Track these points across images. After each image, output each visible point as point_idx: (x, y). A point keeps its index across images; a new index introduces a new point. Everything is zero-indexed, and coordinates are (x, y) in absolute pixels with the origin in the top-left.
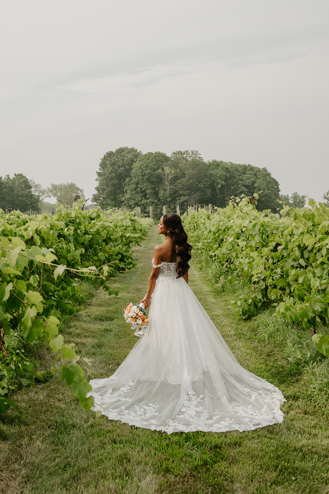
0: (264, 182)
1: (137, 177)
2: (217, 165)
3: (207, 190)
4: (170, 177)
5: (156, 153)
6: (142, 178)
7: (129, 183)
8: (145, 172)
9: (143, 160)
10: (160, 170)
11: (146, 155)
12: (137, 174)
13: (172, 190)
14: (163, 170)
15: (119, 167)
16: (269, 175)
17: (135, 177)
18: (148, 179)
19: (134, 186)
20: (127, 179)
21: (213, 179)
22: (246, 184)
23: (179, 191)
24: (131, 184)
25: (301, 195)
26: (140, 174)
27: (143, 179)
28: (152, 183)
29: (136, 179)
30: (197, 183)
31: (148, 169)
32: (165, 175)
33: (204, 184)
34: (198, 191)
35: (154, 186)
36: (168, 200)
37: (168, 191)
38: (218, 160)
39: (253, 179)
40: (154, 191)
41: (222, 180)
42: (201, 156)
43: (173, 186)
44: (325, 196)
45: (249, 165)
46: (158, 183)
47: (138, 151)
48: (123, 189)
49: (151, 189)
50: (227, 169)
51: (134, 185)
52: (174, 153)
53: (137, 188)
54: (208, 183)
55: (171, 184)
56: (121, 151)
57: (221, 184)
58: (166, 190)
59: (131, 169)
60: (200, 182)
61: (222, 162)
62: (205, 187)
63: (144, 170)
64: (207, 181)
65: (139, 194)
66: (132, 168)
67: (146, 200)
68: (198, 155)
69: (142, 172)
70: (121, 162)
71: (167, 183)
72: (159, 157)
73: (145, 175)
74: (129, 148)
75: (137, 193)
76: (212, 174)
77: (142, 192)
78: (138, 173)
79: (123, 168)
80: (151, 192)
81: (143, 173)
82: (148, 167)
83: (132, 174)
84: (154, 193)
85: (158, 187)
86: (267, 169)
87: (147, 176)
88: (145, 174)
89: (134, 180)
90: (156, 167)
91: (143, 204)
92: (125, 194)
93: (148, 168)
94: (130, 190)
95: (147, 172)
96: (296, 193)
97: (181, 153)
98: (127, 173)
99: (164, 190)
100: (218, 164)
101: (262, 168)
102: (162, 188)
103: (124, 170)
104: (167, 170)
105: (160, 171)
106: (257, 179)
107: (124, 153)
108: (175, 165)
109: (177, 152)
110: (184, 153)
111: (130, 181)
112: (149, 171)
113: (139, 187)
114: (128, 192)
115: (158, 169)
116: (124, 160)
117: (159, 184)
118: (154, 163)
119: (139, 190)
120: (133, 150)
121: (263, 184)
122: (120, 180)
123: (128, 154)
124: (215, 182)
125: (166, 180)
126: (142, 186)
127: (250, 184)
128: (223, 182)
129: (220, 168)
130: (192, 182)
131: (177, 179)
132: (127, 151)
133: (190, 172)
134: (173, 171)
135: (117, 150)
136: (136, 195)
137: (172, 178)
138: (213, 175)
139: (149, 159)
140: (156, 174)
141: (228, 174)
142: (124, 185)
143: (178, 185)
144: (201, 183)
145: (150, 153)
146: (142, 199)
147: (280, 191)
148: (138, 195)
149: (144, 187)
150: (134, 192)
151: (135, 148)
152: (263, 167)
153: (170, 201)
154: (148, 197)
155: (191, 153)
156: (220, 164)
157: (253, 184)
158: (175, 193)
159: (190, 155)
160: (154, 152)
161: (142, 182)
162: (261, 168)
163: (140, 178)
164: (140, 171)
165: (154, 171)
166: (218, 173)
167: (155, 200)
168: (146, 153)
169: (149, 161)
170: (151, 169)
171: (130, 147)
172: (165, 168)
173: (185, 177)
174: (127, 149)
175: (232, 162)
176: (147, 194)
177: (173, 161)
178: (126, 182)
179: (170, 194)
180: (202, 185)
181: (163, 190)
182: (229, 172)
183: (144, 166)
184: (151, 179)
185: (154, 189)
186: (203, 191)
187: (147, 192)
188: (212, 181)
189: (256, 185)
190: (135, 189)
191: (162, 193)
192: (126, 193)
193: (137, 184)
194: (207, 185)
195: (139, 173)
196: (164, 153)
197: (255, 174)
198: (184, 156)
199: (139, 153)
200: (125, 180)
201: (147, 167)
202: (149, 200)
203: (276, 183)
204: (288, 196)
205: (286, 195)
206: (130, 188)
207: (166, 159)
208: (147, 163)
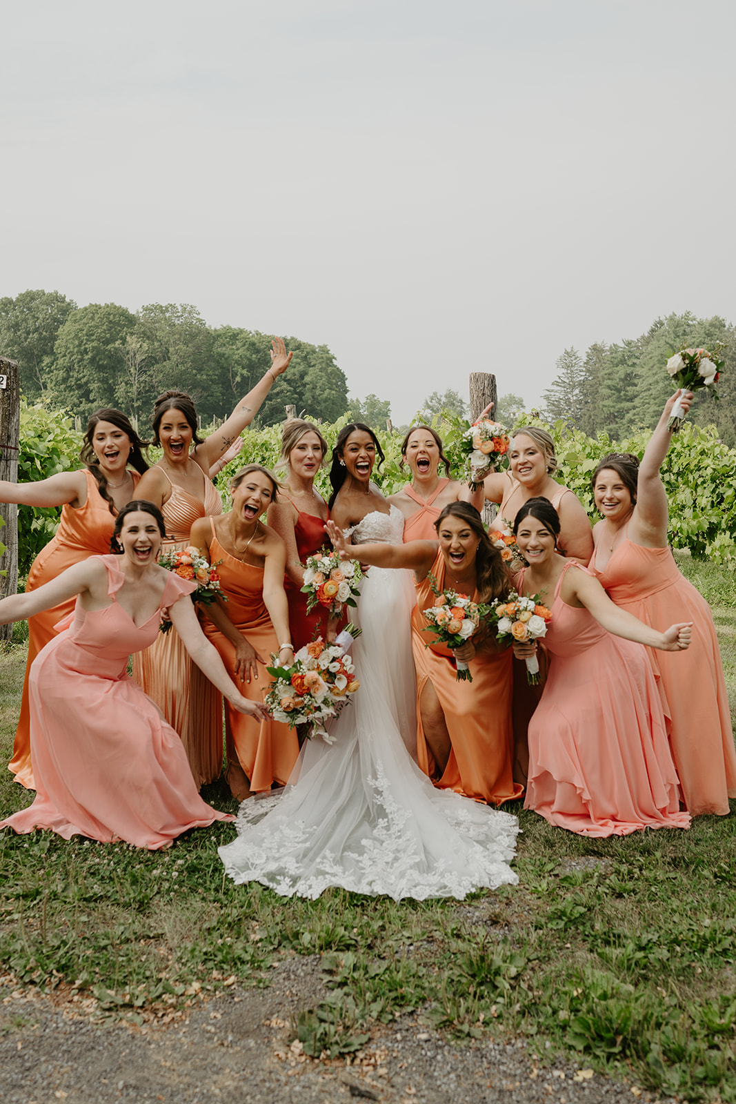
0: (323, 374)
1: (68, 356)
2: (233, 336)
3: (214, 386)
4: (139, 358)
5: (107, 306)
6: (79, 357)
7: (50, 367)
8: (87, 346)
9: (81, 319)
10: (119, 341)
11: (86, 309)
12: (69, 348)
13: (143, 385)
14: (124, 341)
15: (28, 333)
16: (330, 360)
17: (65, 356)
18: (92, 360)
19: (62, 374)
20: (47, 360)
21: (225, 365)
22: (288, 377)
23: (158, 387)
24: (56, 369)
25: (382, 401)
26: (76, 350)
27: (82, 360)
28: (101, 368)
29: (67, 359)
30: (194, 371)
31: (93, 341)
32: (128, 354)
33: (207, 375)
34: (195, 388)
35: (105, 375)
36: (136, 405)
37: (135, 388)
38: (235, 326)
39: (301, 368)
40: (106, 386)
41: (243, 368)
42: (200, 317)
43: (144, 376)
44: (427, 403)
45: (292, 338)
46: (114, 368)
47: (67, 300)
48: (38, 379)
49: (99, 380)
50: (253, 344)
51: (61, 372)
52: (146, 309)
53: (68, 379)
54: (217, 373)
55: (142, 371)
56: (29, 298)
57: (242, 375)
58: (131, 385)
59: (54, 338)
60: (200, 370)
61: (242, 331)
62: (211, 380)
63: (85, 342)
64: (214, 369)
65: (74, 390)
66: (58, 336)
67: (90, 404)
68: (195, 315)
69: (80, 345)
70: (31, 322)
71: (132, 370)
72: (115, 315)
73: (86, 352)
74: (46, 292)
75: (70, 388)
76: (224, 354)
77: (79, 387)
78: (71, 346)
79: (36, 335)
80: (98, 387)
81: (83, 348)
82: (93, 335)
83: (57, 348)
84: (105, 389)
85: (114, 378)
86: (329, 348)
87: (90, 355)
88: (86, 349)
89: (61, 361)
90: (108, 336)
91: (83, 412)
92: (43, 390)
93: (93, 337)
94: (54, 383)
95: (90, 345)
96: (374, 396)
97: (163, 310)
98: (47, 345)
99: (127, 384)
100: (234, 334)
101: (320, 347)
102: (121, 379)
103: (39, 339)
104: (133, 343)
105: (117, 344)
106: (310, 367)
107: (37, 302)
108: (148, 335)
109: (153, 305)
110: (167, 308)
111: (52, 364)
112: (95, 344)
113: (73, 377)
114: (49, 386)
115: (113, 340)
116: (38, 318)
117: (114, 371)
118: (105, 327)
119: (72, 382)
120: (57, 299)
121: (321, 376)
122: (29, 360)
123: (45, 307)
124: (228, 370)
125: (130, 363)
126: (81, 375)
127: (297, 377)
128: (245, 372)
129: (239, 344)
130: (183, 368)
131: (153, 362)
132: (44, 298)
133: (178, 351)
134: (145, 344)
135: (20, 295)
136: (67, 392)
137: (143, 360)
138: (226, 356)
139: (93, 319)
140: (110, 351)
141: (254, 356)
142: (40, 371)
143: (156, 374)
144: (202, 372)
145: (96, 306)
146: (81, 402)
147: (348, 391)
148: (72, 393)
149: (84, 376)
150: (63, 387)
151: (61, 293)
152: (321, 344)
153: (138, 407)
154: (92, 397)
155: (180, 309)
156: (238, 334)
157: (302, 377)
158: (148, 391)
159: (179, 314)
160: (103, 305)
161: (80, 366)
162: (316, 346)
163: (76, 357)
164: (77, 342)
165: (107, 342)
166: (236, 352)
167: (108, 403)
168: (87, 305)
169: (93, 323)
170: (99, 340)
171: (49, 290)
172: (128, 338)
173: (169, 359)
174: (44, 294)
175: (260, 331)
176: (91, 391)
177: (143, 325)
178: (43, 365)
179: (139, 393)
180: (205, 377)
181: (123, 384)
182: (257, 351)
183: (84, 332)
184: (100, 359)
185: (104, 381)
186: (204, 389)
187: (91, 388)
188: (222, 367)
189: (307, 379)
190: (65, 380)
191: (122, 390)
192: (45, 388)
193: (69, 369)
194: (213, 377)
195: (74, 348)
196: (124, 306)
197: (306, 357)
198: (167, 315)
199: (69, 304)
200: (42, 361)
201: (89, 335)
202: (95, 404)
203: (342, 378)
204: (357, 400)
205: (355, 399)
206: (54, 378)
207: (130, 320)
208: (90, 327)
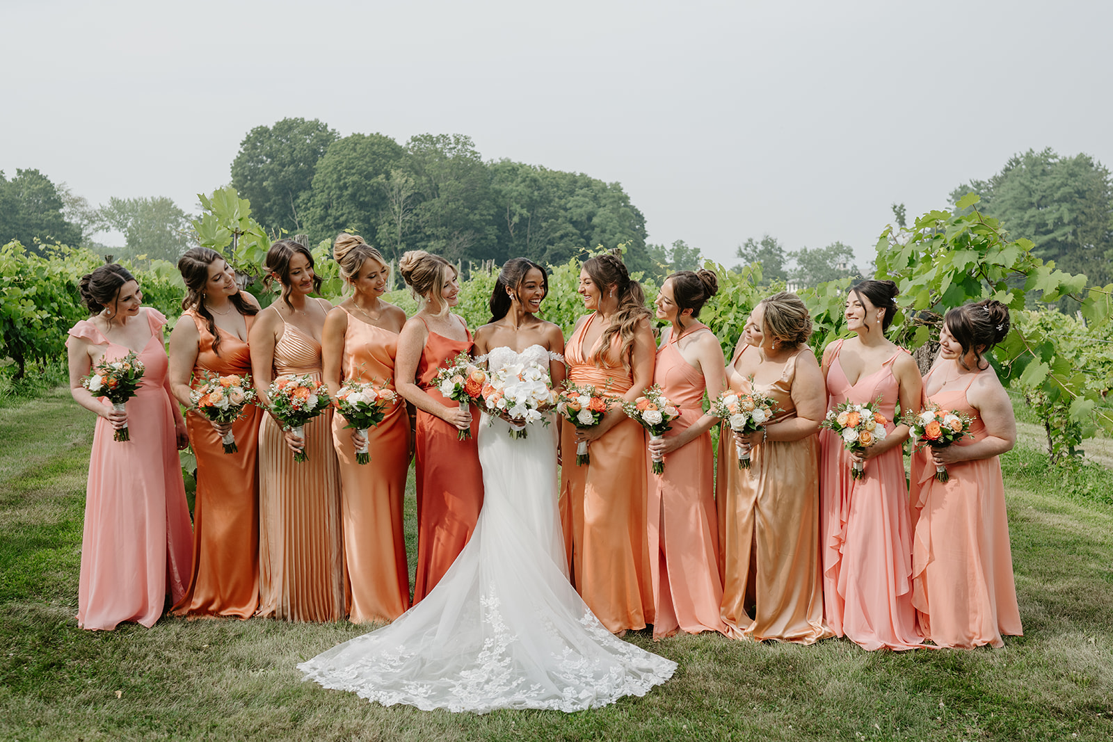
0: (614, 216)
1: (327, 191)
2: (512, 171)
3: (487, 227)
4: (404, 195)
5: (372, 135)
6: (338, 192)
7: (307, 204)
8: (346, 180)
9: (341, 150)
10: (383, 176)
11: (347, 139)
12: (327, 183)
13: (408, 225)
14: (388, 176)
15: (283, 165)
16: (625, 199)
17: (323, 191)
18: (353, 197)
19: (319, 212)
20: (303, 196)
21: (502, 204)
22: (575, 219)
23: (424, 227)
24: (313, 206)
25: (691, 247)
26: (334, 185)
27: (340, 197)
28: (362, 206)
29: (325, 195)
30: (466, 210)
31: (354, 174)
32: (392, 190)
33: (481, 215)
34: (467, 229)
35: (367, 214)
36: (400, 247)
37: (399, 228)
38: (515, 160)
39: (589, 208)
40: (367, 226)
41: (522, 207)
42: (475, 149)
43: (411, 215)
44: (740, 251)
45: (582, 175)
46: (376, 206)
47: (329, 129)
48: (293, 217)
49: (359, 219)
50: (535, 180)
51: (319, 209)
52: (414, 139)
53: (326, 217)
54: (492, 212)
55: (407, 210)
56: (286, 127)
57: (521, 215)
58: (395, 225)
59: (313, 172)
60: (473, 209)
61: (522, 166)
62: (485, 220)
63: (344, 176)
64: (487, 208)
65: (332, 230)
66: (316, 169)
68: (469, 147)
69: (339, 179)
70: (286, 153)
71: (396, 208)
72: (379, 145)
73: (345, 187)
74: (306, 120)
75: (327, 227)
76: (501, 191)
77: (338, 226)
78: (330, 180)
79: (292, 168)
80: (359, 227)
81: (341, 183)
82: (353, 168)
83: (315, 183)
84: (366, 230)
85: (376, 217)
86: (621, 185)
87: (350, 190)
88: (345, 184)
89: (318, 198)
90: (371, 169)
92: (299, 230)
93: (354, 171)
94: (310, 222)
95: (350, 179)
96: (682, 242)
97: (429, 138)
98: (303, 180)
99: (390, 224)
100: (513, 169)
101: (611, 184)
102: (384, 219)
103: (295, 173)
104: (398, 177)
105: (381, 178)
106: (599, 207)
107: (296, 131)
108: (415, 167)
109: (423, 136)
110: (438, 139)
111: (309, 200)
112: (355, 178)
113: (331, 215)
114: (304, 224)
115: (377, 174)
116: (295, 149)
117: (377, 210)
118: (367, 159)
119: (330, 220)
120: (316, 126)
121: (611, 218)
122: (285, 196)
123: (304, 136)
124: (506, 209)
125: (394, 201)
126: (339, 213)
127: (584, 218)
128: (524, 212)
129: (518, 179)
130: (454, 207)
131: (421, 199)
132: (302, 127)
133: (450, 185)
134: (411, 180)
135: (278, 123)
136: (324, 232)
137: (409, 197)
138: (503, 193)
139: (354, 149)
140: (372, 186)
141: (535, 193)
142: (295, 208)
143: (423, 213)
144: (476, 212)
145: (359, 135)
147: (647, 235)
148: (329, 233)
149: (342, 215)
150: (319, 225)
151: (323, 121)
152: (613, 182)
155: (453, 140)
156: (518, 169)
157: (590, 219)
158: (415, 232)
159: (451, 146)
160: (367, 135)
161: (338, 203)
162: (607, 183)
164: (335, 177)
165: (368, 177)
166: (514, 189)
168: (350, 135)
169: (354, 154)
170: (360, 174)
171: (309, 118)
172: (393, 172)
173: (439, 197)
174: (303, 123)
177: (411, 157)
178: (299, 201)
179: (403, 235)
180: (478, 217)
181: (387, 224)
182: (540, 189)
183: (344, 165)
184: (361, 196)
185: (366, 220)
186: (478, 230)
188: (499, 207)
189: (595, 220)
190: (322, 219)
191: (385, 230)
192: (301, 227)
193: (327, 207)
194: (488, 217)
195: (333, 182)
196: (390, 137)
197: (595, 195)
198: (438, 146)
199: (331, 134)
200: (297, 197)
201: (349, 168)
203: (640, 218)
204: (663, 247)
205: (660, 246)
206: (310, 217)
207: (397, 152)
208: (350, 159)
